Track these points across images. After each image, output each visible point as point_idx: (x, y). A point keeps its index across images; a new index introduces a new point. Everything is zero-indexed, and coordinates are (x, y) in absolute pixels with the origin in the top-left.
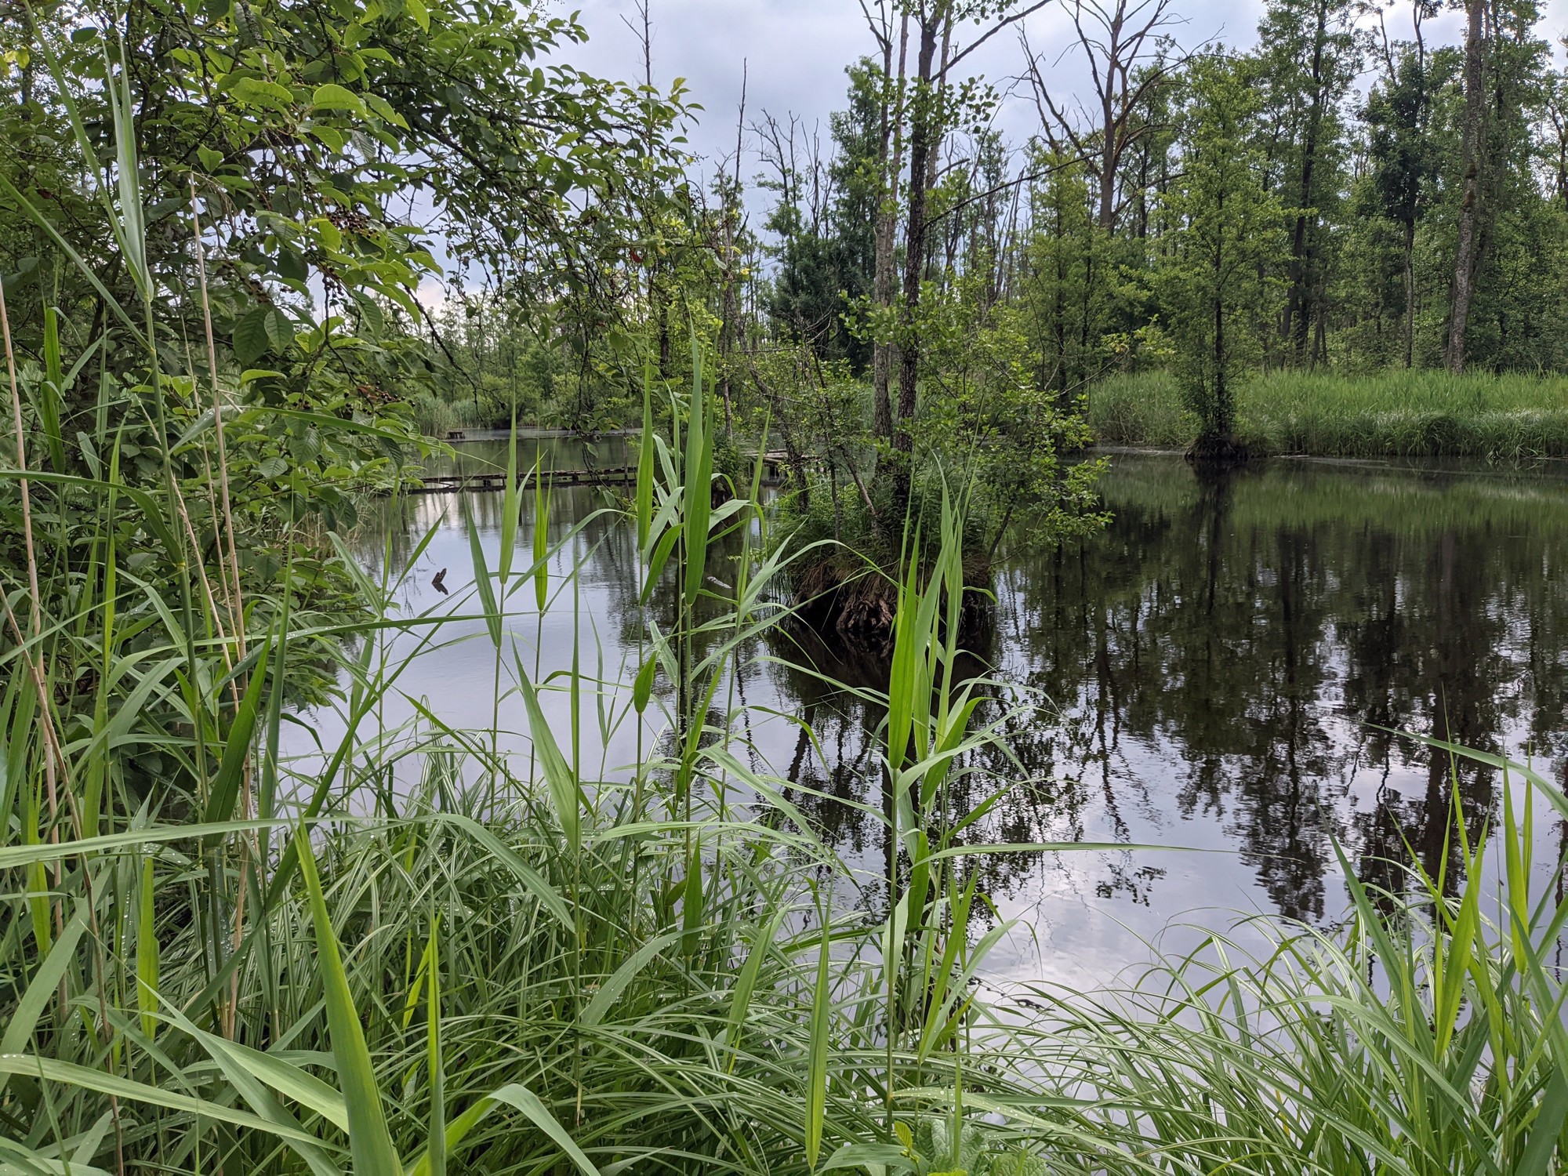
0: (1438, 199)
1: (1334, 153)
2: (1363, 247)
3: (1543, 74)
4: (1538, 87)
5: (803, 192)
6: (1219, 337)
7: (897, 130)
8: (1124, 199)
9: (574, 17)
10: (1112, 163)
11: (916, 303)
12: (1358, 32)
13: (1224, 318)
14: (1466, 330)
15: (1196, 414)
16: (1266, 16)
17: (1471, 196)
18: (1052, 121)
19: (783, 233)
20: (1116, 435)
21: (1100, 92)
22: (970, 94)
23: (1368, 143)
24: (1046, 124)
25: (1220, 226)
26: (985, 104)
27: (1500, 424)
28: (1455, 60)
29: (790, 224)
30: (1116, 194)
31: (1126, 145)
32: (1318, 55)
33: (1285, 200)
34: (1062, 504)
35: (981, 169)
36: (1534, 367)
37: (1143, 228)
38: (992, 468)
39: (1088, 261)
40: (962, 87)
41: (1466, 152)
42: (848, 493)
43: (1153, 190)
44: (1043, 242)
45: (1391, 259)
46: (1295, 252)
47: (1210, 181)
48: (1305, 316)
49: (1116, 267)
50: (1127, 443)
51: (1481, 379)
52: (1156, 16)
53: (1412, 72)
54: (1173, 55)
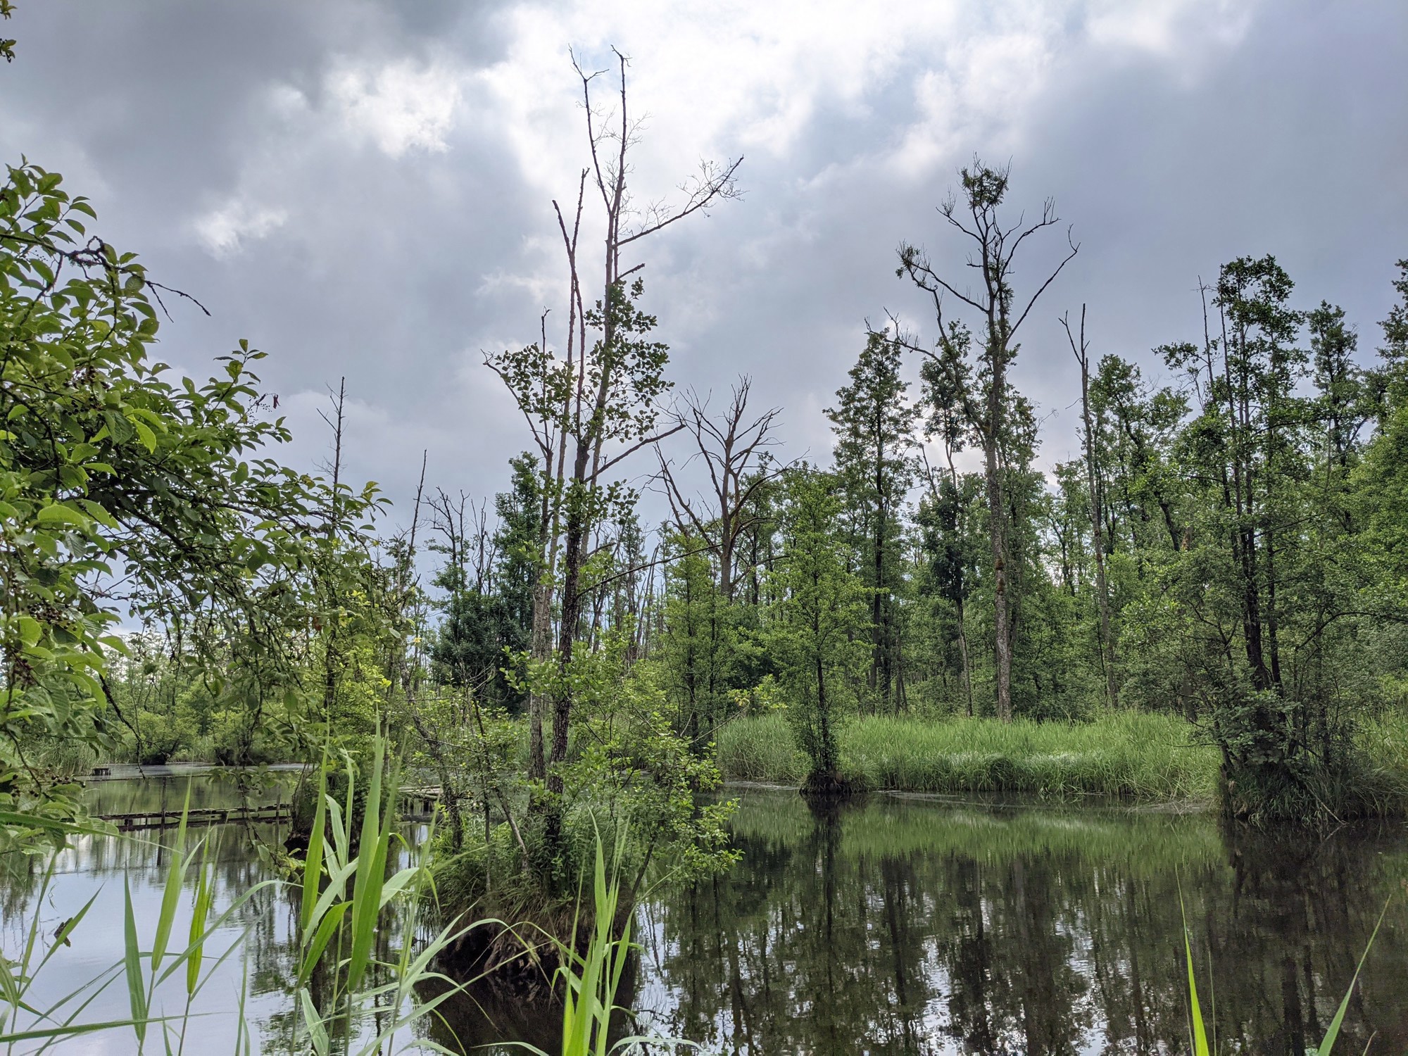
0: (978, 584)
1: (897, 545)
2: (926, 618)
3: (1042, 495)
4: (1040, 505)
5: (470, 556)
6: (821, 689)
7: (556, 518)
8: (739, 573)
9: (280, 421)
10: (729, 545)
11: (569, 661)
12: (906, 459)
13: (824, 673)
14: (1011, 687)
15: (806, 753)
16: (838, 444)
17: (1002, 583)
18: (681, 510)
19: (450, 589)
20: (741, 771)
21: (718, 491)
22: (615, 494)
23: (922, 540)
24: (676, 512)
25: (816, 599)
26: (627, 502)
27: (1045, 765)
28: (979, 482)
29: (456, 582)
30: (733, 569)
31: (739, 531)
32: (879, 474)
33: (865, 580)
34: (697, 841)
35: (622, 544)
36: (1065, 717)
37: (756, 596)
38: (635, 809)
39: (713, 621)
40: (609, 488)
41: (993, 551)
42: (501, 832)
43: (761, 567)
44: (675, 605)
45: (948, 629)
46: (875, 621)
47: (807, 564)
48: (887, 672)
49: (736, 628)
50: (750, 779)
51: (1026, 727)
52: (759, 438)
53: (948, 489)
54: (771, 469)
